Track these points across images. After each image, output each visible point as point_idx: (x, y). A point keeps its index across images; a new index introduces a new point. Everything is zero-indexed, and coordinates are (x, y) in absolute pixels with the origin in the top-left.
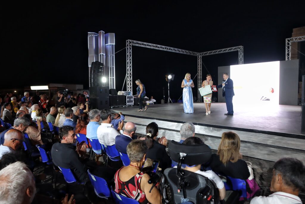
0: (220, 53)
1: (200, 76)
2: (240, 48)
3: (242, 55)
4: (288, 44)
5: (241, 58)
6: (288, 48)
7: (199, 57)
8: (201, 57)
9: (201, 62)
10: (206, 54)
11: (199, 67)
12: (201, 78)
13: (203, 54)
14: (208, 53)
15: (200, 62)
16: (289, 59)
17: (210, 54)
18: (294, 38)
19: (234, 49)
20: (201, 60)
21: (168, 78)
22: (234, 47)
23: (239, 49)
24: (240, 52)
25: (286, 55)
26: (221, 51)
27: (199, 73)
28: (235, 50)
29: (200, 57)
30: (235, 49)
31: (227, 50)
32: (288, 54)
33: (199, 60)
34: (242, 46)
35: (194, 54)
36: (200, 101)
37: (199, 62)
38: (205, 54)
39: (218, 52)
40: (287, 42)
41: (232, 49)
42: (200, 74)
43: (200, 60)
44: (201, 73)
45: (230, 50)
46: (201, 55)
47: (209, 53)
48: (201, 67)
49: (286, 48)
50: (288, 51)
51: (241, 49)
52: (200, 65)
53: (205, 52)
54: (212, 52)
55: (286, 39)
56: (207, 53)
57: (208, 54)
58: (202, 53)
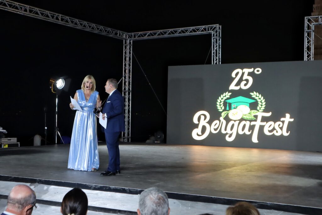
0: (172, 35)
1: (127, 84)
2: (215, 28)
3: (218, 45)
4: (309, 27)
5: (216, 50)
6: (309, 35)
7: (126, 43)
8: (130, 43)
9: (130, 53)
10: (142, 35)
11: (125, 65)
12: (129, 89)
13: (135, 37)
14: (147, 35)
15: (128, 53)
16: (310, 59)
17: (151, 37)
18: (320, 16)
19: (202, 31)
20: (130, 49)
21: (55, 86)
22: (204, 27)
23: (213, 30)
24: (215, 37)
25: (305, 49)
26: (176, 32)
27: (125, 77)
28: (205, 32)
29: (128, 42)
30: (205, 29)
31: (190, 31)
32: (309, 49)
33: (126, 47)
34: (220, 25)
35: (116, 34)
36: (126, 140)
37: (126, 53)
38: (139, 36)
39: (169, 34)
40: (306, 22)
41: (198, 30)
42: (127, 80)
43: (128, 47)
44: (129, 77)
45: (194, 31)
46: (130, 37)
47: (149, 36)
48: (129, 65)
49: (306, 34)
50: (308, 42)
51: (216, 32)
52: (128, 59)
53: (140, 33)
54: (155, 34)
55: (305, 17)
56: (145, 35)
57: (146, 37)
58: (133, 34)
